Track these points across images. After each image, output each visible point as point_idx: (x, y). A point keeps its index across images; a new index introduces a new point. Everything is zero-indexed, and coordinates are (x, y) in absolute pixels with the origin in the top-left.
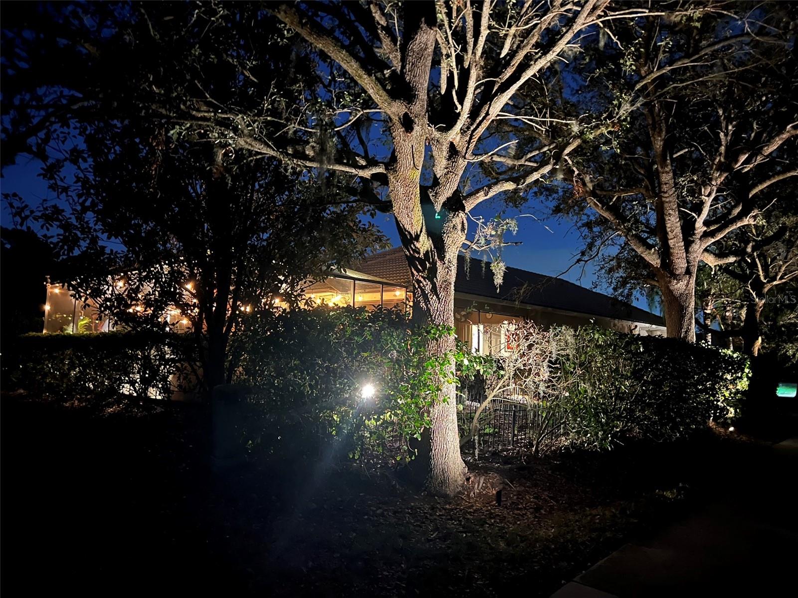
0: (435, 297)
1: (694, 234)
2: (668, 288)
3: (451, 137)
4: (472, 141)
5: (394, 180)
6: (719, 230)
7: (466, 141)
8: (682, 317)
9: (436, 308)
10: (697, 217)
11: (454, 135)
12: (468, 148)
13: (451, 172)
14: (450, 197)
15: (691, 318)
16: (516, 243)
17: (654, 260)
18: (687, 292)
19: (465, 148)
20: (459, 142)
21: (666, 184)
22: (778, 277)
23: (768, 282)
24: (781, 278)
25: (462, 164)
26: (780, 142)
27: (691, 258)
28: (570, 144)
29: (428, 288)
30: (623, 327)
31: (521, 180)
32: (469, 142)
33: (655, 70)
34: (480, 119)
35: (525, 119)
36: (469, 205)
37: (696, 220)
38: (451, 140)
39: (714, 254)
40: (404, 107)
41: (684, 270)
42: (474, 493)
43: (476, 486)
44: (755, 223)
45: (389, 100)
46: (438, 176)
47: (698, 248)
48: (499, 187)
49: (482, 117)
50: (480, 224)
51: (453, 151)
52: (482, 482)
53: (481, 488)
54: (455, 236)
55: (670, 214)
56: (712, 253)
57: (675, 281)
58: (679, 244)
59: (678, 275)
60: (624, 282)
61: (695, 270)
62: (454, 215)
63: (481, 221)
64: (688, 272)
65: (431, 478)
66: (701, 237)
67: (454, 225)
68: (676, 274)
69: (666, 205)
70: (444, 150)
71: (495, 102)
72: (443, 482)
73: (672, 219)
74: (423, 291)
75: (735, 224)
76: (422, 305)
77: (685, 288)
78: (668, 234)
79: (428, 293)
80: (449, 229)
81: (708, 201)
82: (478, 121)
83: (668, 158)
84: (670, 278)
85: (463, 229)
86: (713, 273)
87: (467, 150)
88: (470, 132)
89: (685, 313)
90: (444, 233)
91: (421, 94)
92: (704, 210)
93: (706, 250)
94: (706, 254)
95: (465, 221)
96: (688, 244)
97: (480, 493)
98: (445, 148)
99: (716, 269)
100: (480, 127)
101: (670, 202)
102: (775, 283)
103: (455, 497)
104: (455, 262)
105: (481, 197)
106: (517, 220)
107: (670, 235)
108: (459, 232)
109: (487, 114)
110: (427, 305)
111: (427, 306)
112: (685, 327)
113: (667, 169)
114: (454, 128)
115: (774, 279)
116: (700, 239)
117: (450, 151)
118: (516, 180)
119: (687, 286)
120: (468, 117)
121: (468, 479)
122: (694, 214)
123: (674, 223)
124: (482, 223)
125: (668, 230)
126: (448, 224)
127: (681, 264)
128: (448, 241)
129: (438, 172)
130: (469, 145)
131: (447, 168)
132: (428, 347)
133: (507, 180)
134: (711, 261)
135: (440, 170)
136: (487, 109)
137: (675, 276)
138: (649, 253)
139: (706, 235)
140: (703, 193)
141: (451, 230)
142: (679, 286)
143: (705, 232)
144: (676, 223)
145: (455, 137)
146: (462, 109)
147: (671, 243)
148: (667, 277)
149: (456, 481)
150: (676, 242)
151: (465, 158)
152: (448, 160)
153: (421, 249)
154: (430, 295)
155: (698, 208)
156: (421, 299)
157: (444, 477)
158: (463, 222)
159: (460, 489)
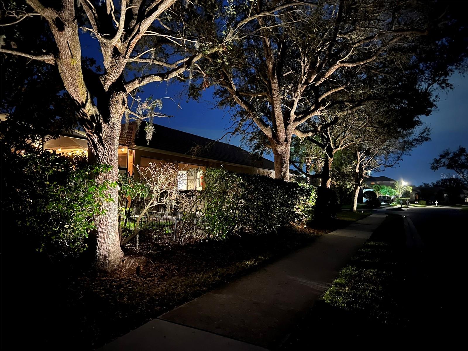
0: (101, 147)
1: (290, 119)
2: (276, 149)
3: (114, 43)
4: (130, 47)
5: (60, 65)
6: (303, 118)
7: (126, 47)
8: (282, 166)
9: (102, 154)
10: (291, 110)
11: (116, 41)
12: (127, 51)
13: (114, 66)
14: (114, 82)
15: (287, 166)
16: (169, 116)
17: (268, 133)
18: (285, 152)
19: (125, 51)
20: (121, 47)
21: (275, 90)
22: (340, 146)
23: (335, 148)
24: (342, 146)
25: (123, 62)
26: (334, 70)
27: (288, 133)
28: (196, 56)
29: (96, 141)
30: (264, 173)
31: (165, 76)
32: (128, 48)
33: (249, 16)
34: (135, 33)
35: (169, 37)
36: (129, 89)
37: (290, 111)
38: (114, 45)
39: (301, 131)
40: (55, 13)
41: (284, 140)
42: (125, 269)
43: (128, 265)
44: (321, 114)
45: (43, 7)
46: (106, 68)
47: (292, 127)
48: (150, 78)
49: (135, 32)
50: (138, 102)
51: (116, 53)
52: (132, 262)
53: (131, 266)
54: (118, 107)
55: (276, 107)
56: (300, 130)
57: (279, 146)
58: (281, 125)
59: (281, 142)
60: (258, 146)
61: (290, 140)
62: (117, 94)
63: (139, 99)
64: (286, 141)
65: (97, 261)
66: (294, 121)
67: (117, 101)
68: (279, 142)
69: (275, 102)
70: (110, 51)
71: (143, 24)
72: (105, 263)
73: (278, 110)
74: (93, 142)
75: (311, 114)
76: (93, 151)
77: (284, 149)
78: (276, 118)
79: (97, 144)
80: (114, 102)
81: (296, 101)
82: (133, 35)
83: (276, 75)
84: (277, 143)
85: (123, 103)
86: (301, 142)
87: (126, 52)
88: (128, 41)
89: (284, 163)
90: (110, 105)
91: (68, 6)
92: (294, 105)
93: (297, 128)
94: (296, 131)
95: (126, 99)
96: (286, 125)
97: (129, 269)
98: (110, 50)
99: (302, 139)
100: (135, 39)
101: (277, 100)
102: (338, 149)
103: (111, 272)
104: (119, 125)
105: (137, 85)
106: (162, 100)
107: (277, 120)
108: (121, 105)
109: (139, 31)
110: (96, 151)
111: (96, 153)
112: (284, 171)
113: (275, 81)
114: (115, 37)
115: (338, 147)
116: (293, 122)
117: (113, 52)
118: (162, 76)
119: (285, 148)
120: (124, 31)
121: (123, 261)
122: (289, 108)
123: (279, 113)
124: (140, 101)
125: (276, 116)
126: (112, 99)
127: (282, 136)
128: (113, 110)
129: (106, 65)
130: (128, 49)
131: (112, 63)
132: (97, 179)
133: (155, 75)
134: (300, 135)
135: (107, 64)
136: (138, 27)
137: (279, 143)
138: (266, 130)
139: (296, 120)
140: (293, 96)
141: (115, 103)
142: (281, 148)
143: (296, 118)
144: (280, 112)
145: (116, 43)
146: (119, 25)
147: (277, 124)
148: (275, 143)
149: (114, 262)
150: (280, 124)
151: (125, 58)
152: (112, 58)
153: (88, 114)
154: (98, 145)
155: (291, 105)
156: (92, 147)
157: (105, 260)
158: (124, 99)
159: (116, 267)
